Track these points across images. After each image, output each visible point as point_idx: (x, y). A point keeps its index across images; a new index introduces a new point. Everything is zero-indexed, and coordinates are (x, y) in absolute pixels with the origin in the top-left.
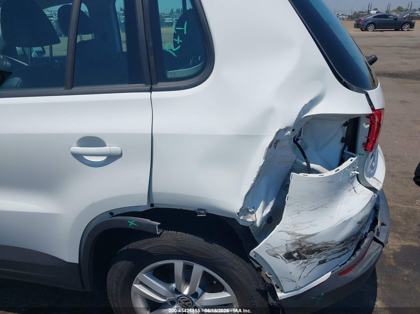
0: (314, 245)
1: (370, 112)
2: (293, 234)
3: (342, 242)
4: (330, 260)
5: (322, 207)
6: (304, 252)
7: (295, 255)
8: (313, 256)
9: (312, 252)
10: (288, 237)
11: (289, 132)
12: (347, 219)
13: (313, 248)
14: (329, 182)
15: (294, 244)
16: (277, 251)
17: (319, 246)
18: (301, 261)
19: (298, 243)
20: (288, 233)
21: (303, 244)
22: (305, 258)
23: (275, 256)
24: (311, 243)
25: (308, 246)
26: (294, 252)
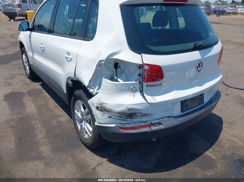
0: (106, 108)
1: (142, 64)
2: (99, 100)
3: (118, 113)
4: (113, 118)
5: (112, 94)
6: (102, 109)
7: (100, 109)
8: (106, 112)
9: (106, 111)
10: (98, 101)
11: (104, 62)
12: (121, 104)
13: (106, 109)
14: (114, 86)
15: (99, 104)
16: (94, 104)
17: (108, 109)
18: (101, 112)
19: (101, 104)
20: (98, 99)
21: (102, 106)
22: (103, 112)
23: (93, 106)
24: (105, 107)
25: (104, 107)
26: (99, 107)
